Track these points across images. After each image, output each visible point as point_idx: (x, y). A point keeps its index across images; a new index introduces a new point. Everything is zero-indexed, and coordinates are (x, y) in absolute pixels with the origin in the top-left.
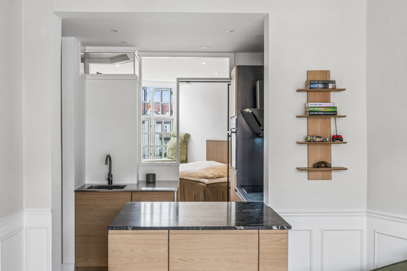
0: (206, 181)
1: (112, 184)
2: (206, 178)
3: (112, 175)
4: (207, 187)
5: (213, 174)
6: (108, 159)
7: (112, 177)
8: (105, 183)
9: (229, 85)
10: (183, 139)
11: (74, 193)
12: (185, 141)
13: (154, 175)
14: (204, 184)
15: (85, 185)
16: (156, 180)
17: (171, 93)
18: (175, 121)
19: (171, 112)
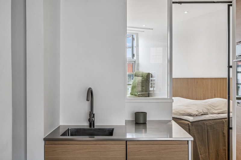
0: (191, 119)
1: (94, 127)
2: (190, 115)
3: (94, 115)
4: (192, 125)
5: (197, 111)
6: (90, 94)
7: (94, 117)
8: (85, 124)
9: (229, 6)
10: (146, 78)
11: (43, 142)
13: (145, 114)
14: (188, 122)
15: (59, 128)
16: (147, 119)
17: (133, 39)
18: (137, 62)
19: (133, 55)
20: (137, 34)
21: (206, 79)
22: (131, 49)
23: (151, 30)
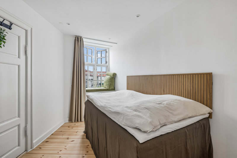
10: (112, 76)
12: (114, 77)
17: (106, 52)
18: (108, 67)
19: (106, 62)
20: (109, 49)
21: (155, 76)
22: (105, 58)
23: (116, 44)
